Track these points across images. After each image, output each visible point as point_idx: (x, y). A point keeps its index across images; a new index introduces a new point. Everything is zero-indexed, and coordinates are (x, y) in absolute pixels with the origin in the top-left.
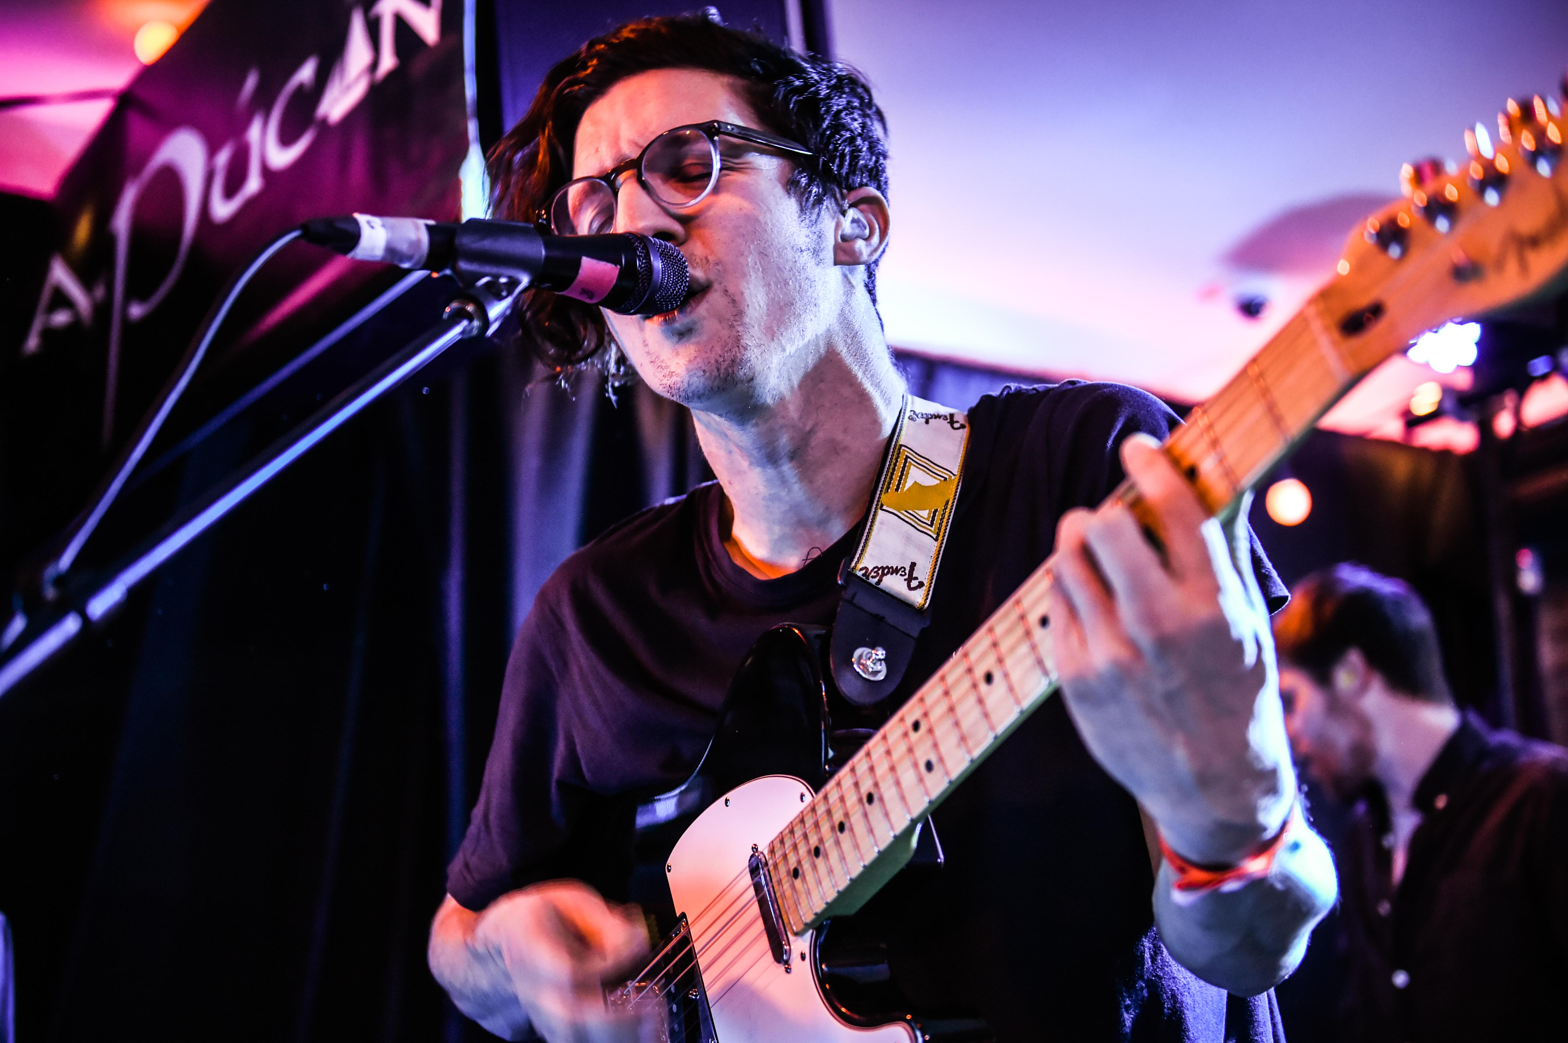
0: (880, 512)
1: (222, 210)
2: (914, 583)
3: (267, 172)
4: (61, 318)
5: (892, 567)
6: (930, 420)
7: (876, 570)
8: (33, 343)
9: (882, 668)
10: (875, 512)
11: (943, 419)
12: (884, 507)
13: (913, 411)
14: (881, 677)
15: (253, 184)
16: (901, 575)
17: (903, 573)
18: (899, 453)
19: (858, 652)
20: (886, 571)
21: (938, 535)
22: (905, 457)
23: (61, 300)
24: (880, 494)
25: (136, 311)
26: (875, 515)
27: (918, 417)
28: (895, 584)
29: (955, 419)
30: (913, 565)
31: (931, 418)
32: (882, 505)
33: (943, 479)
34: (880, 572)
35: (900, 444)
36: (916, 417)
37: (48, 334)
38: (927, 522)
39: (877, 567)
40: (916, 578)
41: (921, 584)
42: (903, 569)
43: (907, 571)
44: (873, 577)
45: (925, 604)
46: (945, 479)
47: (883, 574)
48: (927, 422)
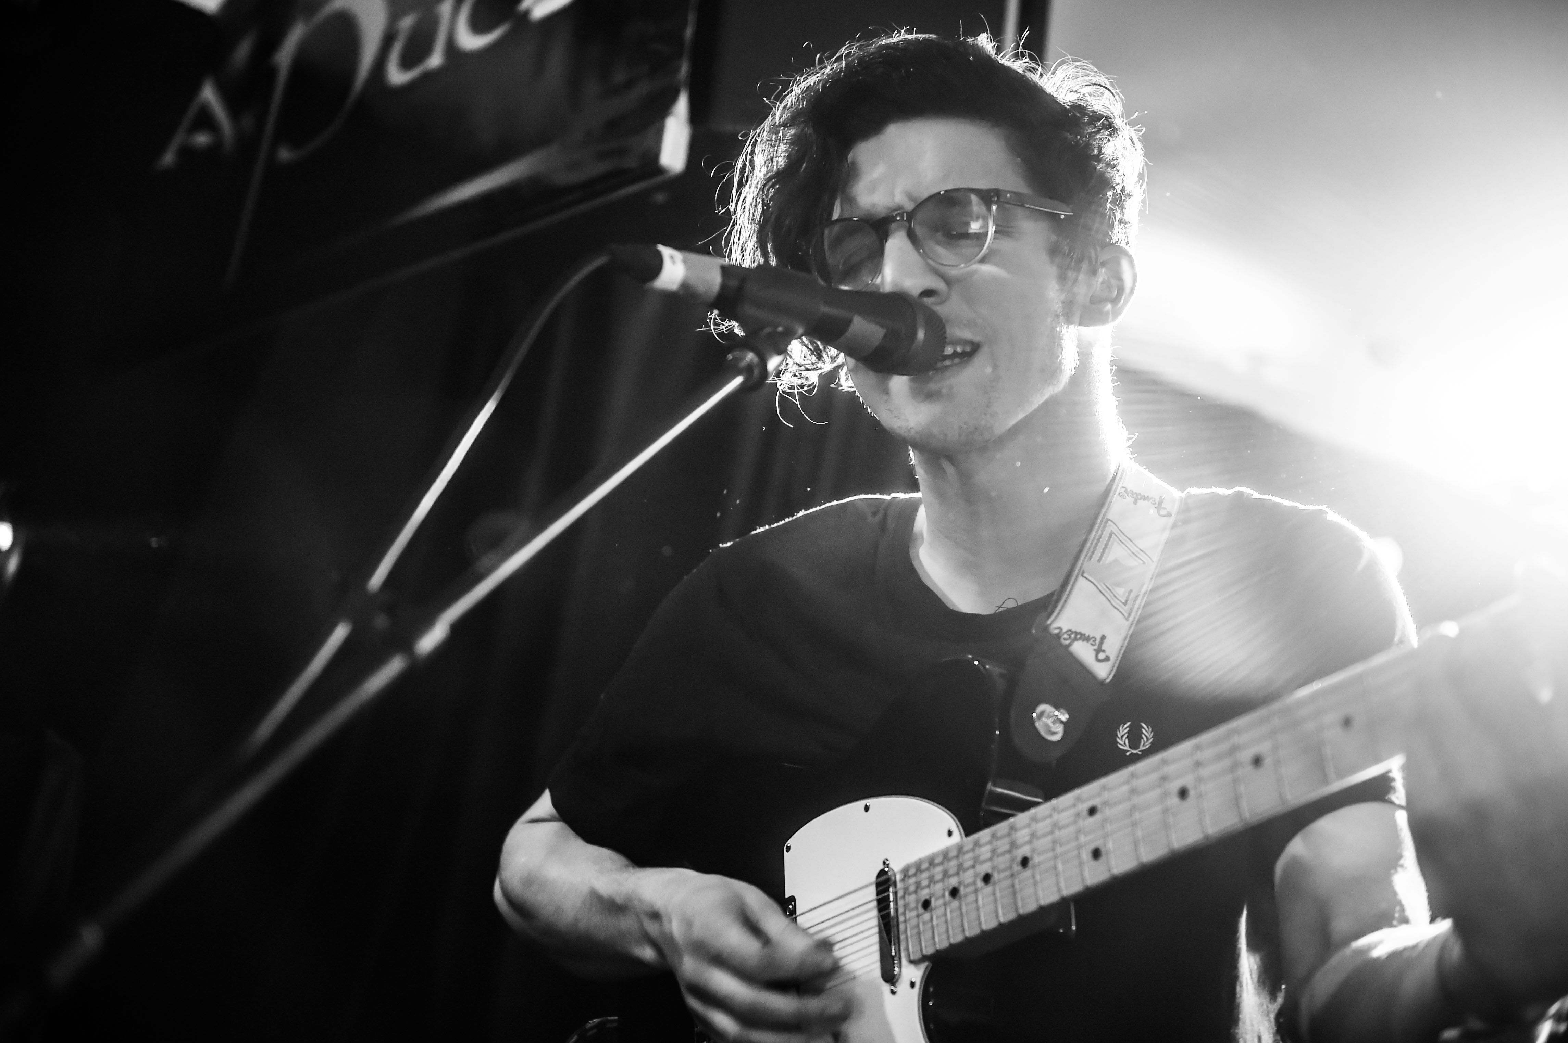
0: (1081, 579)
1: (397, 76)
2: (1102, 656)
3: (452, 49)
4: (202, 139)
5: (1084, 635)
6: (1138, 501)
7: (1069, 633)
8: (169, 158)
9: (1059, 729)
10: (1077, 577)
11: (1151, 503)
12: (1085, 575)
13: (1125, 488)
14: (1056, 738)
15: (435, 60)
16: (1092, 644)
17: (1093, 643)
18: (1105, 527)
19: (1042, 707)
20: (1079, 636)
21: (1130, 615)
22: (1110, 531)
23: (205, 121)
24: (1084, 561)
25: (285, 154)
26: (1076, 580)
27: (1128, 495)
28: (1083, 651)
29: (1163, 505)
30: (1103, 638)
31: (1140, 499)
32: (1083, 572)
33: (1142, 562)
34: (1073, 636)
35: (1108, 518)
36: (1126, 495)
37: (187, 153)
38: (1120, 599)
39: (1070, 630)
40: (1104, 651)
41: (1107, 659)
42: (1094, 639)
43: (1098, 642)
44: (1065, 639)
45: (1107, 678)
46: (1144, 563)
47: (1075, 639)
48: (1135, 503)
